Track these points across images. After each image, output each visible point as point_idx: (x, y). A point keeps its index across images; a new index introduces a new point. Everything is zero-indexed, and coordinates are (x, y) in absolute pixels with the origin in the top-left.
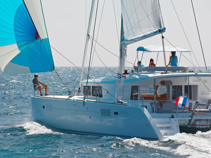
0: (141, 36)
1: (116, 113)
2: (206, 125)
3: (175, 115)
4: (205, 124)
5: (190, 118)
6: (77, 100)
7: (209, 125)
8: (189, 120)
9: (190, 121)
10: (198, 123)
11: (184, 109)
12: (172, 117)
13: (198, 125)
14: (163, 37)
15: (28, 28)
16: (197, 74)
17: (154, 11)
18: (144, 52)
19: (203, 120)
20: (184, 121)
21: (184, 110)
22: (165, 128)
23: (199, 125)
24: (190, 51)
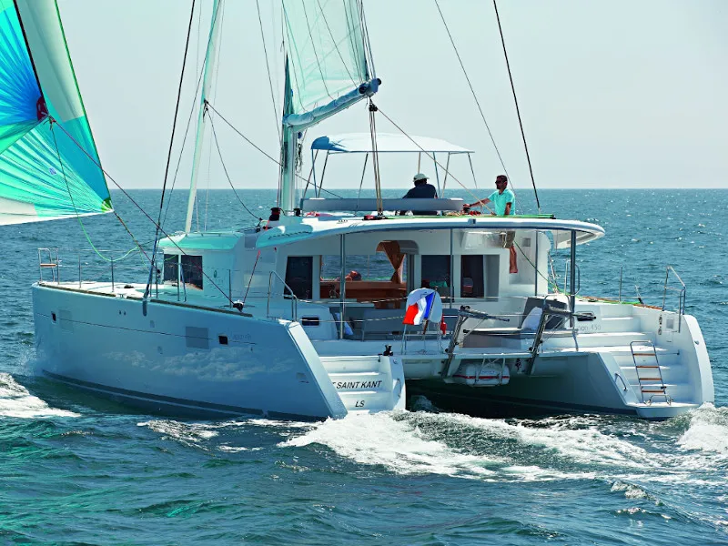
0: (326, 104)
1: (223, 340)
2: (497, 377)
3: (396, 345)
4: (495, 374)
5: (446, 357)
6: (128, 298)
7: (505, 377)
8: (443, 362)
9: (446, 363)
10: (470, 371)
11: (426, 327)
12: (387, 353)
13: (471, 377)
14: (373, 108)
15: (18, 85)
16: (474, 221)
17: (351, 29)
18: (330, 151)
19: (487, 361)
20: (428, 365)
21: (425, 330)
22: (360, 385)
23: (475, 377)
24: (468, 152)
